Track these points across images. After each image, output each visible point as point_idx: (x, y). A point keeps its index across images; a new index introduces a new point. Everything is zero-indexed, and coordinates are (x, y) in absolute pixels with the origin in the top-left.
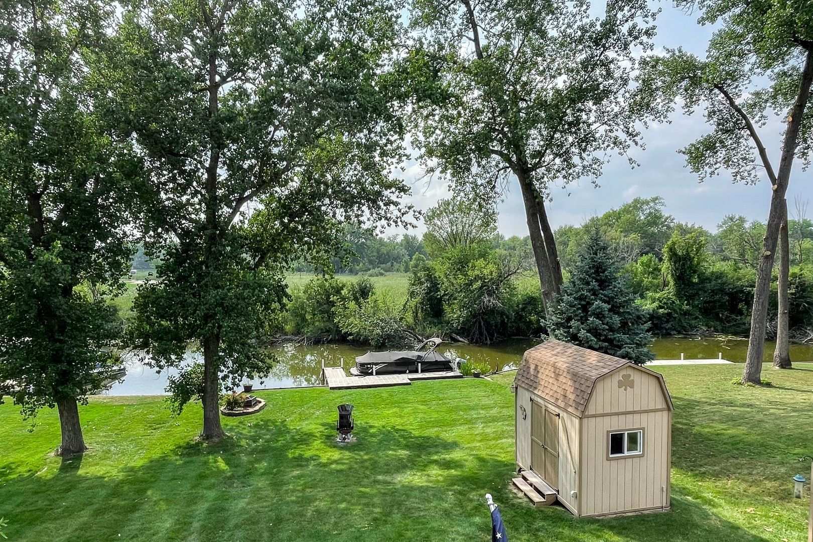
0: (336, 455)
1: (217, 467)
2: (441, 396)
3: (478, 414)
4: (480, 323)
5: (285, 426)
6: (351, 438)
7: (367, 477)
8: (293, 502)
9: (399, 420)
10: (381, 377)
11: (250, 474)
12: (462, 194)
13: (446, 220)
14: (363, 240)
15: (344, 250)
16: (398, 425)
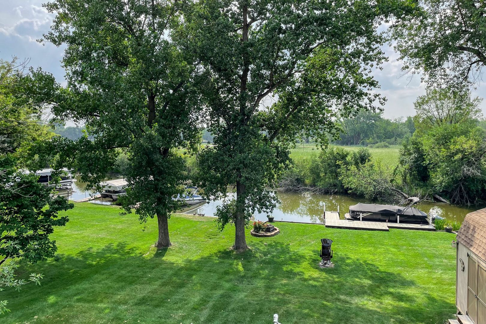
0: (316, 274)
1: (237, 269)
2: (412, 243)
3: (440, 262)
4: (461, 188)
5: (288, 248)
6: (330, 264)
7: (332, 294)
8: (274, 301)
9: (371, 257)
10: (366, 222)
11: (255, 277)
12: (435, 85)
13: (433, 105)
14: (373, 121)
15: (335, 129)
16: (369, 260)
